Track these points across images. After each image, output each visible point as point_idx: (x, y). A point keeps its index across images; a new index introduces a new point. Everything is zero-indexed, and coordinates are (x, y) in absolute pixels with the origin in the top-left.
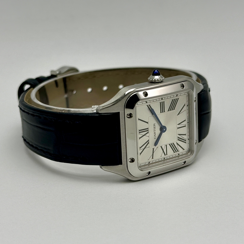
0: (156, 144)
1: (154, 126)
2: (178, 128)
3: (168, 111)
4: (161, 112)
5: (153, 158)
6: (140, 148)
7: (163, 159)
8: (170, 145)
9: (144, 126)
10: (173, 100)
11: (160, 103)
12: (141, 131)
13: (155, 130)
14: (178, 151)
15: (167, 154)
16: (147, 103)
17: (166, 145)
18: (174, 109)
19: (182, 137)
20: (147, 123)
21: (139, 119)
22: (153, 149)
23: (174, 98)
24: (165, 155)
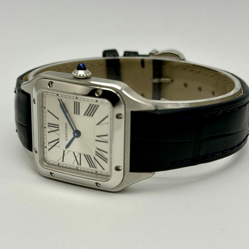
0: (67, 146)
1: (66, 126)
2: (97, 141)
3: (85, 115)
4: (75, 113)
5: (63, 161)
6: (49, 143)
7: (76, 168)
8: (85, 155)
9: (54, 121)
10: (90, 105)
11: (75, 102)
12: (50, 125)
13: (66, 130)
14: (95, 168)
15: (80, 165)
16: (58, 97)
17: (80, 154)
18: (92, 116)
19: (102, 153)
20: (58, 119)
21: (48, 111)
22: (64, 151)
23: (92, 103)
24: (78, 164)
